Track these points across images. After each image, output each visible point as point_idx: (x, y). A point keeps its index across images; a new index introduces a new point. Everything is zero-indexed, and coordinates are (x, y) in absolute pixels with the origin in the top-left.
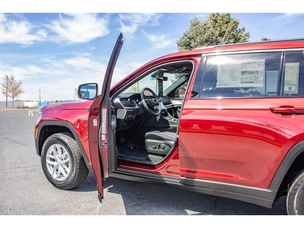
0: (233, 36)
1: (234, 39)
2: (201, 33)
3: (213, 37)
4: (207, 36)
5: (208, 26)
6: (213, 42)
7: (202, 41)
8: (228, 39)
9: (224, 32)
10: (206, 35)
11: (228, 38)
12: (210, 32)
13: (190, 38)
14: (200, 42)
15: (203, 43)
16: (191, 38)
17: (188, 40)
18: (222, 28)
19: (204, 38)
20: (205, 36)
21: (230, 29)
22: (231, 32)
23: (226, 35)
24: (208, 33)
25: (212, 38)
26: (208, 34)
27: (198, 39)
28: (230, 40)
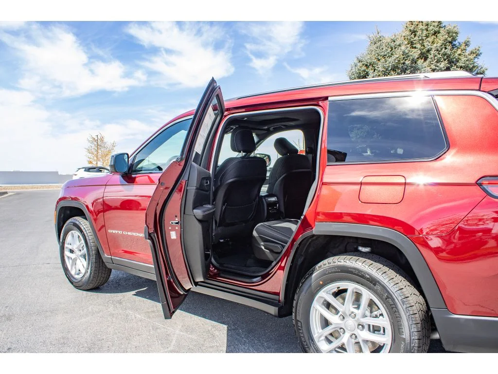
0: (445, 57)
1: (446, 62)
2: (385, 55)
3: (406, 60)
4: (395, 60)
5: (397, 43)
6: (406, 69)
7: (387, 70)
8: (437, 62)
9: (428, 51)
10: (393, 58)
11: (436, 60)
12: (401, 53)
13: (366, 65)
14: (384, 71)
15: (388, 72)
16: (368, 64)
17: (364, 68)
18: (425, 44)
19: (391, 64)
20: (391, 61)
21: (439, 45)
22: (442, 49)
23: (432, 56)
24: (398, 53)
25: (404, 63)
26: (398, 56)
27: (380, 67)
28: (438, 64)
